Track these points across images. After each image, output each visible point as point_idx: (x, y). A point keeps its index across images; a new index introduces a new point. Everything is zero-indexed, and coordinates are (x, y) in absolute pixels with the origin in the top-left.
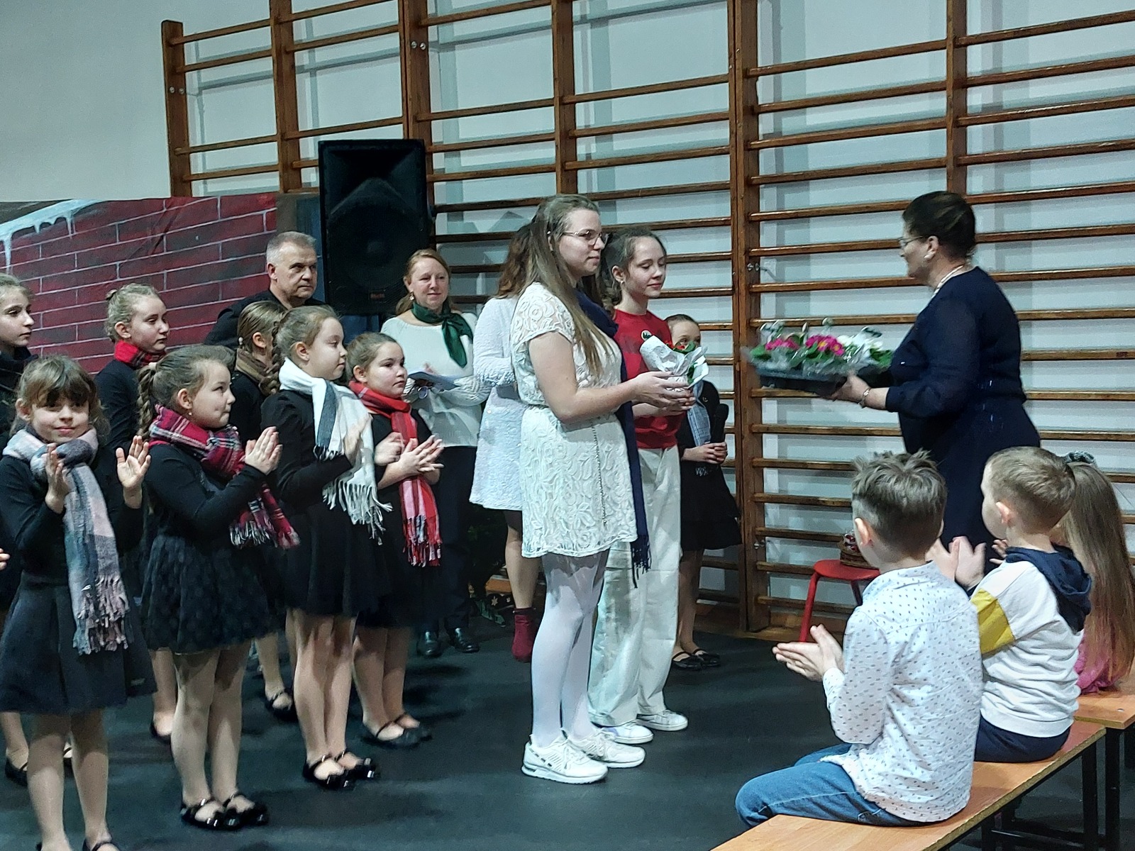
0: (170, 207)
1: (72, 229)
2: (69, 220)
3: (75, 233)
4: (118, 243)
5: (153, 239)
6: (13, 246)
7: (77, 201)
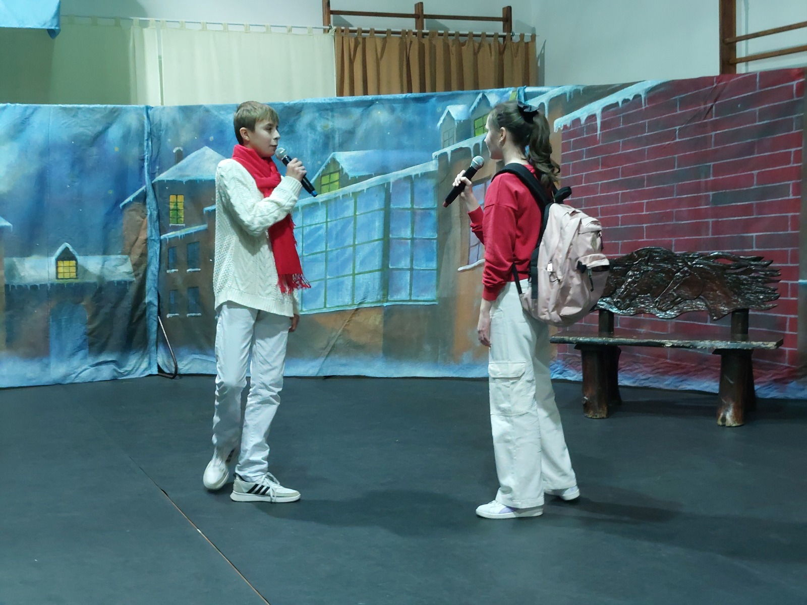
0: (719, 82)
1: (645, 103)
2: (643, 96)
3: (647, 106)
4: (679, 112)
5: (705, 108)
6: (603, 117)
7: (649, 82)
